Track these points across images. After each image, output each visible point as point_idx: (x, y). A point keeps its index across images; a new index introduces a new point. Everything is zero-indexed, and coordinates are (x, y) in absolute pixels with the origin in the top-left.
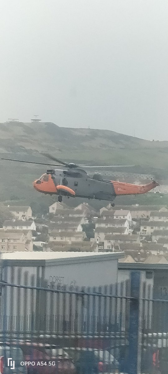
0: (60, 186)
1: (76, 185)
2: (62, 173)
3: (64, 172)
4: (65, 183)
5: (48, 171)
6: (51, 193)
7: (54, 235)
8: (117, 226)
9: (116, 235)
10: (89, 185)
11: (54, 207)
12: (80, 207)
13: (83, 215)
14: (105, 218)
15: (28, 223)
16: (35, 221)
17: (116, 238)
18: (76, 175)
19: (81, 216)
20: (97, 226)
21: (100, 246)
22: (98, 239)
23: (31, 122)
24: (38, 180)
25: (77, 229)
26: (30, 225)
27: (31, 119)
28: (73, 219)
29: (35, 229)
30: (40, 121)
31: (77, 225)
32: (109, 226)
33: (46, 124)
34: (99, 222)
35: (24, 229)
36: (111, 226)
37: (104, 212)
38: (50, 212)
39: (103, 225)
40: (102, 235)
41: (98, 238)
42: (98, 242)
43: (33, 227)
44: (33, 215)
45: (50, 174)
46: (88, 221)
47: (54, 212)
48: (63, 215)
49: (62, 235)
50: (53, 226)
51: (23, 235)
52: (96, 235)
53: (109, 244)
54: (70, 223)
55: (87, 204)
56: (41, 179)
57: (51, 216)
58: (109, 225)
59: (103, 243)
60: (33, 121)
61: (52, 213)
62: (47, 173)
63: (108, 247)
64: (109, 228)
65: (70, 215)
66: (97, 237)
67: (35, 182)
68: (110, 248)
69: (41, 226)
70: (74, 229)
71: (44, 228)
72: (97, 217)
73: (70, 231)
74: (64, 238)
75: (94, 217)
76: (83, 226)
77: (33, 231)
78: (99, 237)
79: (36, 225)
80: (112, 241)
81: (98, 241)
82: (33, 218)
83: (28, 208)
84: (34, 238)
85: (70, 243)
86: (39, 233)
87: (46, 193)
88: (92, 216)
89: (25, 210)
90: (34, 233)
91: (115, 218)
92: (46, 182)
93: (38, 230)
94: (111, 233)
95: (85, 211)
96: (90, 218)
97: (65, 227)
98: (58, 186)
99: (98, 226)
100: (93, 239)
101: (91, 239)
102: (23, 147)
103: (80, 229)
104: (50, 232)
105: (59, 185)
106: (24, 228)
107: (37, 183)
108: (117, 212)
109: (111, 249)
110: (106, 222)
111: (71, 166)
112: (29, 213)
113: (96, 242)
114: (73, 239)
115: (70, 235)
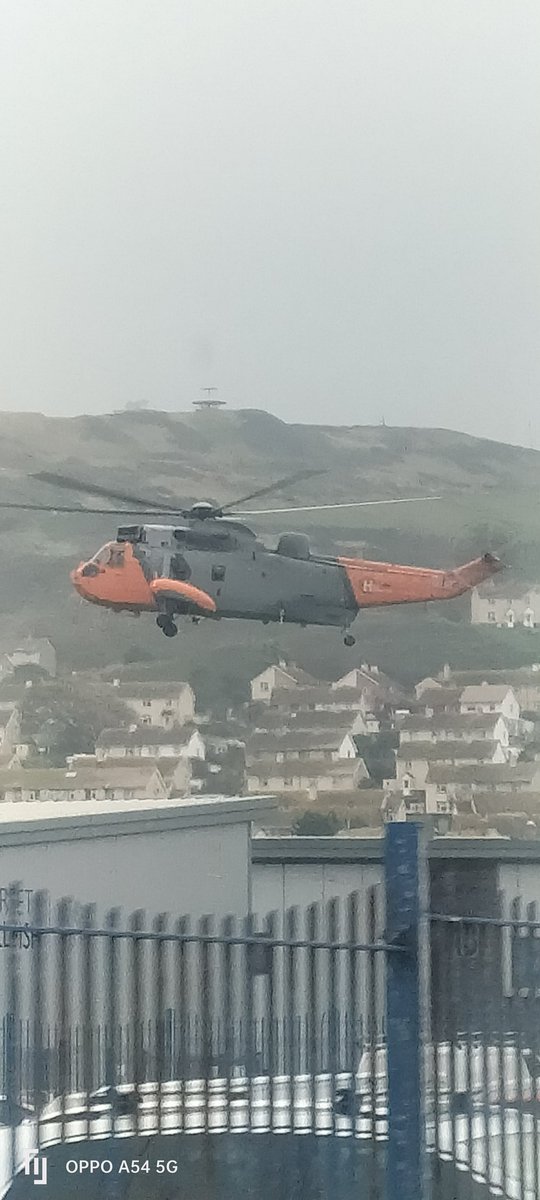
0: (165, 582)
1: (218, 576)
2: (169, 539)
3: (177, 534)
4: (179, 571)
5: (121, 531)
6: (136, 608)
7: (263, 773)
8: (469, 738)
9: (465, 768)
10: (264, 575)
11: (266, 684)
12: (350, 680)
13: (362, 706)
14: (429, 713)
15: (179, 737)
16: (203, 730)
17: (464, 776)
18: (217, 543)
19: (354, 707)
20: (404, 737)
21: (412, 805)
22: (406, 782)
23: (192, 409)
24: (86, 564)
25: (337, 750)
26: (185, 742)
27: (195, 400)
28: (325, 718)
29: (202, 756)
30: (221, 407)
31: (339, 738)
32: (443, 737)
33: (243, 414)
34: (412, 725)
35: (166, 755)
36: (452, 737)
37: (429, 693)
38: (254, 698)
39: (424, 736)
40: (420, 769)
41: (407, 777)
42: (406, 793)
43: (195, 747)
44: (198, 710)
45: (127, 544)
46: (376, 724)
47: (267, 695)
48: (294, 706)
49: (287, 771)
50: (261, 744)
51: (154, 775)
52: (400, 767)
53: (443, 798)
54: (317, 731)
55: (375, 669)
56: (98, 561)
57: (256, 713)
58: (443, 733)
59: (423, 792)
60: (198, 407)
61: (259, 704)
62: (118, 540)
63: (438, 806)
64: (442, 745)
65: (319, 708)
66: (403, 776)
67: (80, 570)
68: (444, 809)
69: (222, 745)
70: (328, 752)
71: (234, 751)
72: (407, 712)
73: (314, 756)
74: (295, 781)
75: (398, 712)
76: (358, 740)
77: (194, 761)
78: (411, 776)
79: (205, 744)
80: (451, 787)
81: (406, 786)
82: (198, 720)
83: (179, 690)
84: (198, 783)
85: (312, 797)
86: (214, 769)
87: (118, 607)
88: (390, 707)
89: (171, 694)
90: (198, 768)
91: (464, 710)
92: (117, 571)
93: (211, 757)
94: (448, 762)
95: (368, 692)
96: (382, 715)
97: (301, 744)
98: (155, 583)
99: (408, 740)
100: (390, 781)
101: (385, 781)
102: (169, 493)
103: (347, 749)
104: (250, 761)
105: (159, 577)
106: (167, 752)
107: (85, 573)
108: (470, 693)
109: (448, 811)
110: (433, 726)
111: (203, 514)
112: (185, 704)
113: (402, 791)
114: (325, 784)
115: (314, 771)
